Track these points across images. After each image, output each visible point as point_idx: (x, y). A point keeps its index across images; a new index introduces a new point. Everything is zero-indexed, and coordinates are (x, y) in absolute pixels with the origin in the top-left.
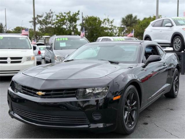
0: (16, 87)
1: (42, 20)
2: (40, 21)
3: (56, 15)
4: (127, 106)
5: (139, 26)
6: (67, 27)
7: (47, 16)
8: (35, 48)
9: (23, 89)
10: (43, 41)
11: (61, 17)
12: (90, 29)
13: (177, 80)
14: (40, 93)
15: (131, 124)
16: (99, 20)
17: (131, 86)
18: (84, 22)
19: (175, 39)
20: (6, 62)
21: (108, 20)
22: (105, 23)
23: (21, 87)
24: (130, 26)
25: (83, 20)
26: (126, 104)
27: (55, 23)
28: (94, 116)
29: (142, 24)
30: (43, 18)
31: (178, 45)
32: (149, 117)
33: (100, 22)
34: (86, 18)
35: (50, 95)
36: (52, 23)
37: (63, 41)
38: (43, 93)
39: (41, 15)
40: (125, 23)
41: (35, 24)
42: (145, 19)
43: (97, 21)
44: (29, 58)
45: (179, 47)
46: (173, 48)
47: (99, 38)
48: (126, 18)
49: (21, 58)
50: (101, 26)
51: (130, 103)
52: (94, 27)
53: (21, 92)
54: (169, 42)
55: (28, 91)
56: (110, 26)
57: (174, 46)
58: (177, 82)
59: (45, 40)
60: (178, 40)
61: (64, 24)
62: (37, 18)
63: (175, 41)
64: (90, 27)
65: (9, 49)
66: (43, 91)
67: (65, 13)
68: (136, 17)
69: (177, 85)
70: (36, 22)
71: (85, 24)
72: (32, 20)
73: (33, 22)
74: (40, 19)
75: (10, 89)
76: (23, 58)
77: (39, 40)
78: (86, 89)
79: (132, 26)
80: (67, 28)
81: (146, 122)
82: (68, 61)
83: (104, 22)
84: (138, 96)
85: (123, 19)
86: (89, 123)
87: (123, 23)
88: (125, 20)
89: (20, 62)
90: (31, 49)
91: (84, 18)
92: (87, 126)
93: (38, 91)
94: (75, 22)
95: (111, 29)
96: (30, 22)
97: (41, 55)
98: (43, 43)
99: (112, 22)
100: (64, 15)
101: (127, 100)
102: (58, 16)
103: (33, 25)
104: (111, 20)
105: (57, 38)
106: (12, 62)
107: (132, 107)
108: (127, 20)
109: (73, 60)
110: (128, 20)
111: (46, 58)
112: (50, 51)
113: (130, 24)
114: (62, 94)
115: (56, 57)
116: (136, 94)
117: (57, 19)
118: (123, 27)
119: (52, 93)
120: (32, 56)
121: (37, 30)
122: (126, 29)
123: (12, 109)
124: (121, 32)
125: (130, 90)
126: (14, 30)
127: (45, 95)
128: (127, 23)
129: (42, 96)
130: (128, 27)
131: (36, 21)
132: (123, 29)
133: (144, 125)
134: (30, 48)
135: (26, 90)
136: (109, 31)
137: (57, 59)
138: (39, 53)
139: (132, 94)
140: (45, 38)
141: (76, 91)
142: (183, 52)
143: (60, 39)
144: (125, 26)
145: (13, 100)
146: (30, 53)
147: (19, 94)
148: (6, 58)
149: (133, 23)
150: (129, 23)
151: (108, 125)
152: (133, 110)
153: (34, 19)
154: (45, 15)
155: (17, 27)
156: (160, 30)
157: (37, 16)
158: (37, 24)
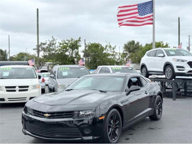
0: (29, 111)
1: (45, 47)
2: (44, 48)
3: (59, 42)
4: (111, 124)
5: (141, 53)
6: (70, 53)
7: (50, 44)
8: (40, 77)
9: (34, 112)
10: (47, 67)
11: (64, 44)
12: (93, 55)
13: (161, 105)
14: (47, 115)
15: (115, 139)
16: (102, 47)
17: (114, 110)
18: (86, 48)
19: (167, 68)
20: (15, 91)
21: (110, 47)
22: (108, 50)
23: (33, 111)
24: (133, 52)
25: (86, 47)
26: (110, 123)
27: (57, 50)
28: (86, 131)
29: (144, 50)
30: (46, 46)
31: (169, 73)
32: (131, 134)
33: (102, 49)
34: (89, 44)
35: (54, 116)
36: (55, 50)
37: (65, 71)
38: (49, 115)
39: (44, 43)
40: (128, 49)
41: (38, 52)
42: (147, 45)
43: (100, 48)
44: (35, 86)
45: (170, 76)
46: (166, 76)
47: (99, 67)
48: (128, 44)
49: (28, 87)
50: (104, 52)
51: (113, 122)
52: (97, 53)
53: (32, 115)
54: (162, 70)
55: (38, 114)
56: (112, 52)
57: (166, 74)
58: (160, 107)
59: (48, 67)
60: (169, 69)
61: (67, 51)
62: (41, 46)
63: (167, 70)
64: (93, 53)
65: (17, 78)
66: (49, 113)
67: (67, 40)
68: (138, 43)
69: (160, 110)
70: (40, 50)
71: (88, 51)
72: (36, 47)
73: (36, 49)
74: (43, 46)
75: (24, 113)
76: (29, 87)
77: (43, 67)
78: (79, 111)
79: (134, 52)
80: (70, 55)
81: (128, 138)
82: (68, 90)
83: (106, 48)
84: (120, 117)
85: (126, 45)
86: (81, 136)
87: (125, 49)
88: (127, 46)
89: (27, 90)
90: (37, 78)
91: (87, 45)
92: (80, 139)
93: (45, 113)
94: (77, 48)
95: (113, 55)
96: (34, 49)
97: (45, 83)
98: (46, 70)
99: (114, 49)
100: (67, 42)
101: (111, 120)
102: (61, 44)
103: (37, 52)
104: (113, 46)
105: (60, 68)
106: (20, 91)
107: (116, 125)
108: (129, 46)
109: (72, 90)
110: (131, 46)
111: (49, 85)
112: (54, 79)
113: (133, 50)
114: (62, 115)
115: (59, 85)
116: (119, 115)
117: (60, 47)
118: (126, 53)
119: (55, 114)
120: (37, 84)
121: (40, 56)
122: (129, 55)
123: (25, 128)
124: (124, 58)
125: (113, 112)
126: (17, 56)
127: (51, 116)
128: (129, 49)
129: (49, 117)
130: (131, 53)
131: (40, 48)
132: (126, 55)
133: (126, 140)
134: (35, 77)
135: (36, 113)
136: (112, 57)
137: (59, 87)
138: (43, 81)
139: (115, 115)
140: (48, 65)
141: (72, 113)
142: (173, 79)
143: (62, 68)
144: (128, 52)
145: (26, 121)
146: (36, 81)
147: (30, 116)
148: (15, 87)
149: (135, 49)
150: (131, 49)
151: (95, 138)
152: (116, 128)
153: (38, 46)
154: (48, 43)
155: (20, 53)
156: (154, 60)
157: (41, 43)
158: (41, 51)
